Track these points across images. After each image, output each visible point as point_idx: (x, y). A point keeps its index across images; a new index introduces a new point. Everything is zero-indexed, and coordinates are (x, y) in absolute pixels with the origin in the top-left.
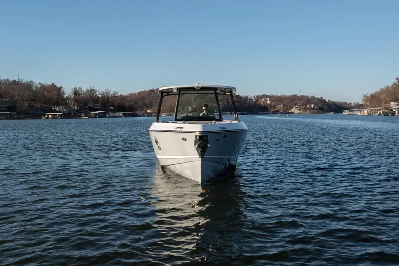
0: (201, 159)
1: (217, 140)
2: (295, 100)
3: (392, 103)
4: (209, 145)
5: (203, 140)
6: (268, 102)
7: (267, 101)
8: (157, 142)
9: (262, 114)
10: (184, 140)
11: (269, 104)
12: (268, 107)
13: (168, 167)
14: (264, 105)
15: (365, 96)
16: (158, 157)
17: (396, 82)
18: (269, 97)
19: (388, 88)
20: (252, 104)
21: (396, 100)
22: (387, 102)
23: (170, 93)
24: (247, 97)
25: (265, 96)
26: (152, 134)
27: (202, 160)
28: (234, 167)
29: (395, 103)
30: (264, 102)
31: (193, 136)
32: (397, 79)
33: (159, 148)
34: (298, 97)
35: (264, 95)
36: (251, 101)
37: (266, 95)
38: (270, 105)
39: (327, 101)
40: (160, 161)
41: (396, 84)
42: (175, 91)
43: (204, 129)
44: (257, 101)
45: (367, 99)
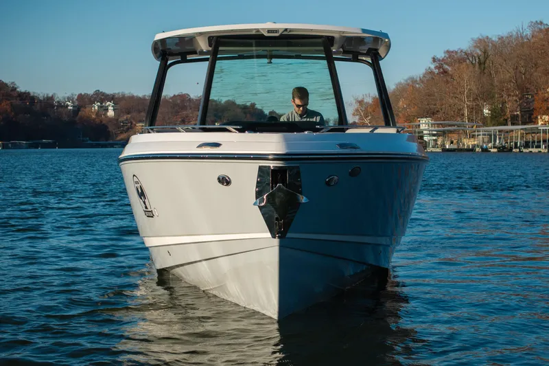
0: (276, 241)
1: (328, 184)
2: (184, 108)
3: (423, 121)
4: (303, 199)
5: (283, 182)
6: (111, 113)
7: (107, 110)
8: (142, 194)
9: (92, 146)
10: (225, 181)
11: (111, 120)
12: (110, 129)
13: (178, 271)
14: (98, 121)
15: (361, 102)
16: (150, 242)
17: (433, 67)
18: (112, 98)
19: (414, 81)
20: (66, 118)
21: (431, 113)
22: (410, 119)
23: (189, 57)
24: (52, 98)
25: (102, 97)
26: (129, 169)
27: (281, 247)
28: (381, 274)
29: (428, 120)
30: (98, 114)
31: (252, 168)
32: (434, 60)
33: (150, 214)
34: (190, 100)
35: (98, 93)
36: (60, 109)
37: (103, 94)
38: (115, 121)
39: (267, 112)
40: (154, 253)
41: (431, 73)
42: (203, 45)
43: (288, 146)
44: (77, 109)
45: (366, 109)
